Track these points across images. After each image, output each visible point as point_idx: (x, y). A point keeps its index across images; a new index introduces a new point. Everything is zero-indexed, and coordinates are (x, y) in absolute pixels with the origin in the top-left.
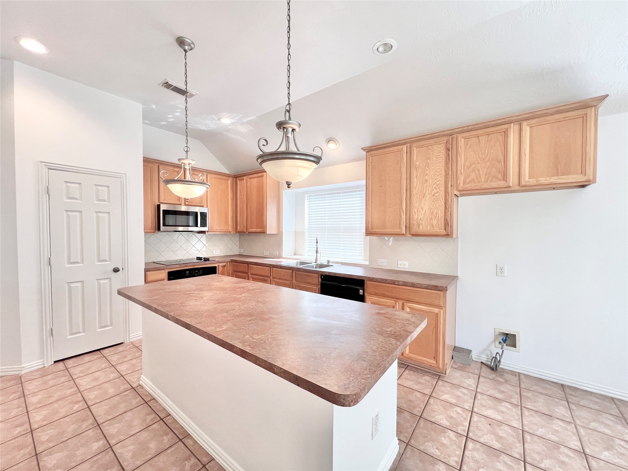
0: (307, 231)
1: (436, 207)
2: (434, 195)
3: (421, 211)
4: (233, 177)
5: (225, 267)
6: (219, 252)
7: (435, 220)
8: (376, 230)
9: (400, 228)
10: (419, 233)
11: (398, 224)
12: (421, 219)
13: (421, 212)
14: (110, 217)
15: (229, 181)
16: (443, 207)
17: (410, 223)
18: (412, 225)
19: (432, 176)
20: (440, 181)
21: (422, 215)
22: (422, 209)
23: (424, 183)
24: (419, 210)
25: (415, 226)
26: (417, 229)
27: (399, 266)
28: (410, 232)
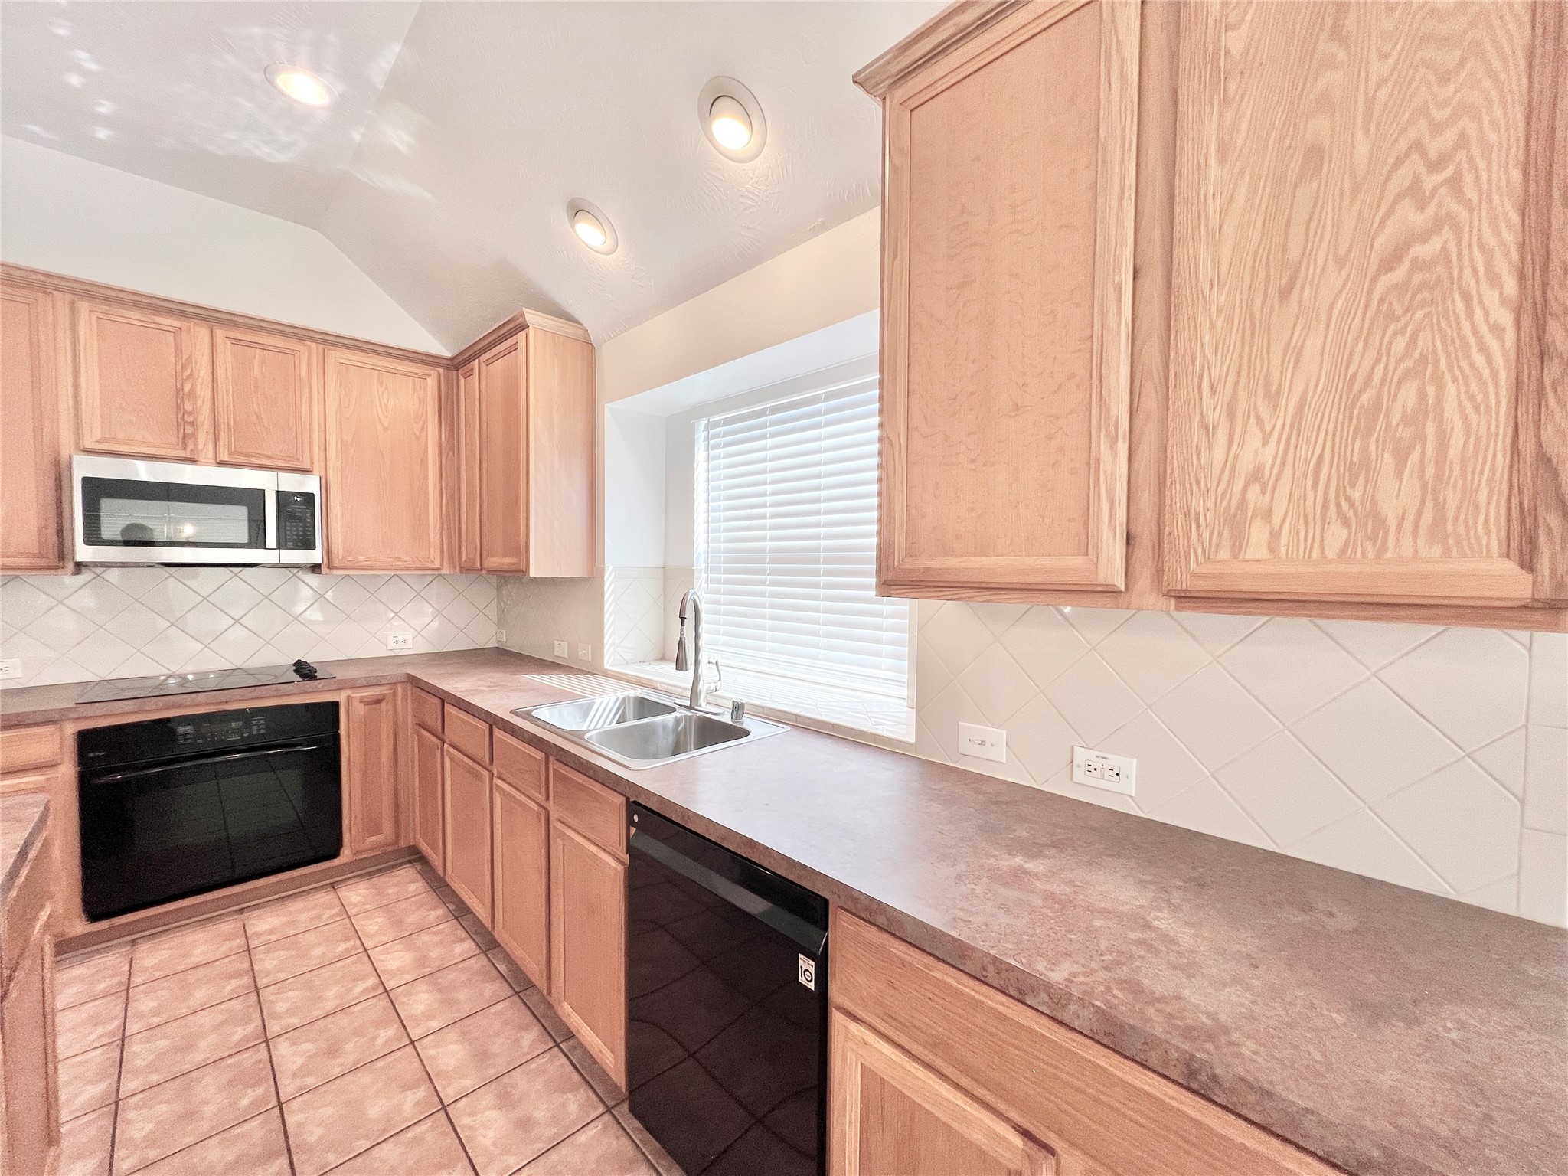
0: (703, 566)
1: (1409, 363)
2: (1389, 263)
3: (1265, 412)
4: (447, 367)
5: (383, 705)
6: (410, 641)
7: (1399, 474)
8: (935, 564)
9: (1086, 545)
10: (1245, 586)
11: (1071, 520)
12: (1256, 476)
13: (1260, 422)
15: (429, 380)
16: (1493, 344)
17: (1161, 507)
18: (1176, 525)
19: (1383, 94)
20: (1465, 122)
21: (1265, 443)
22: (1273, 398)
23: (1292, 176)
24: (1241, 407)
25: (1206, 535)
26: (1225, 554)
27: (1079, 775)
28: (1159, 572)
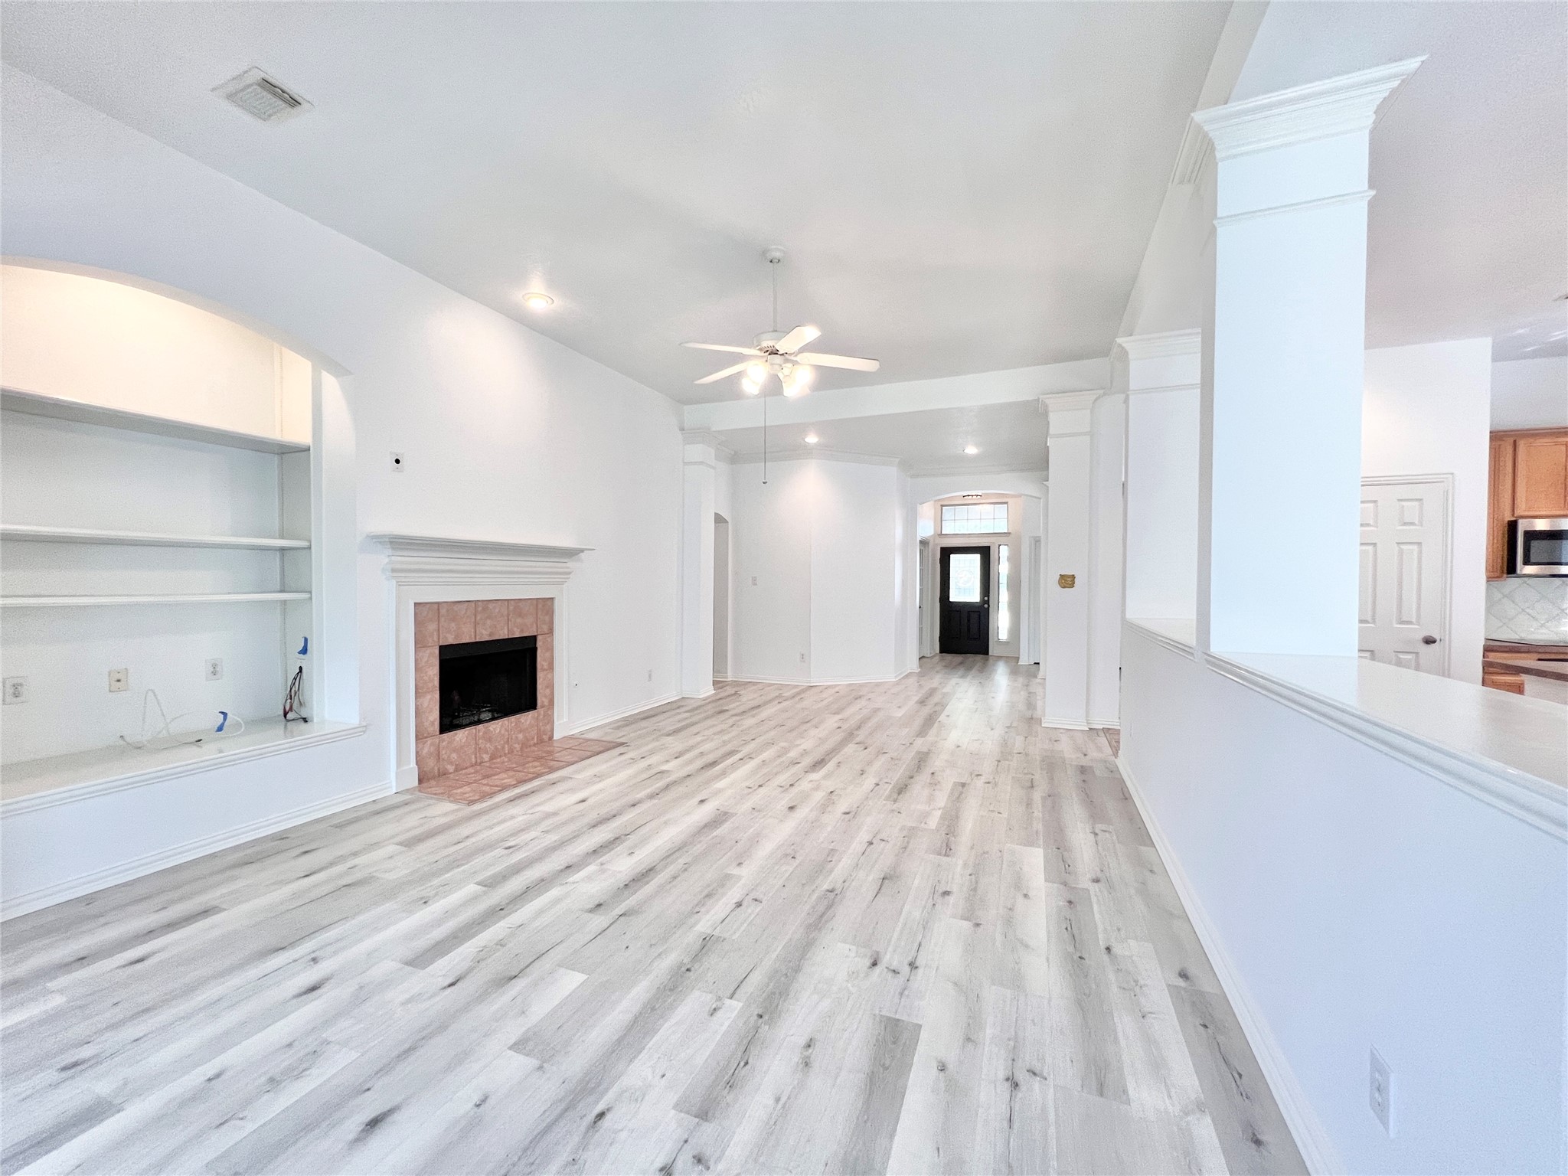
14: (1420, 553)
